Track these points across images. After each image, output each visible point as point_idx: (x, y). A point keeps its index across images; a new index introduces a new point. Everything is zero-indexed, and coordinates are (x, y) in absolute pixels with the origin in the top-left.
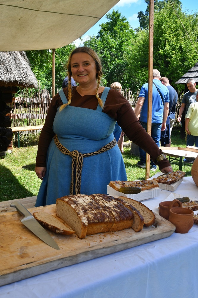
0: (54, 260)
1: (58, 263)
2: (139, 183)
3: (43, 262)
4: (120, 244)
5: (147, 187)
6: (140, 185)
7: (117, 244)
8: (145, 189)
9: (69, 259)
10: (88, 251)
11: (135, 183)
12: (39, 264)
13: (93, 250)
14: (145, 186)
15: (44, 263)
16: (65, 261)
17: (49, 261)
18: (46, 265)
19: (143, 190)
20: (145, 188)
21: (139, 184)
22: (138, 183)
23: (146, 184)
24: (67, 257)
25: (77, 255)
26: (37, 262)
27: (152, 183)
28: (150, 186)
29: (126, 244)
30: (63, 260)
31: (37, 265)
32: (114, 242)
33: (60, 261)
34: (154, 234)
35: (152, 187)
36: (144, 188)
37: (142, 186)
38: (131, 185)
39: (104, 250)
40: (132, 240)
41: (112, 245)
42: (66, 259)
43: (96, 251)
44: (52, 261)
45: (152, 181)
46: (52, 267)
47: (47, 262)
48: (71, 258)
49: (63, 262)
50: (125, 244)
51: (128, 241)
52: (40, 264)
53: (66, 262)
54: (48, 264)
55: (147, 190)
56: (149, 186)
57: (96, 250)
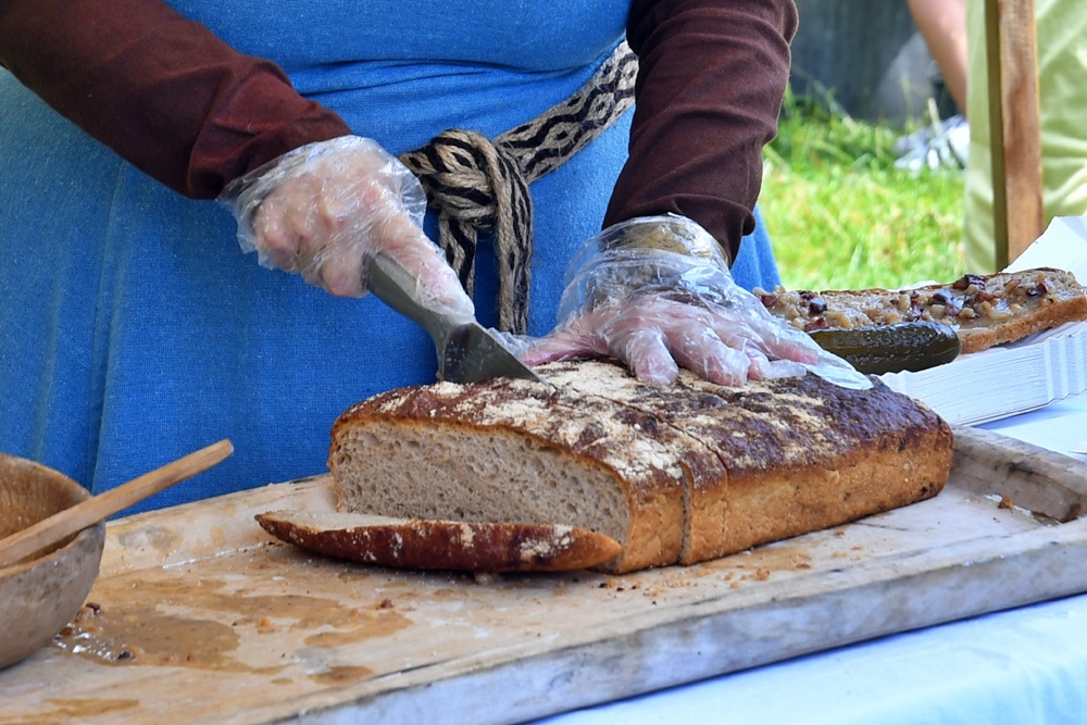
0: (532, 653)
1: (552, 675)
2: (939, 299)
3: (478, 663)
4: (861, 589)
5: (1003, 320)
6: (944, 315)
7: (846, 586)
8: (986, 337)
9: (601, 652)
10: (696, 619)
11: (907, 297)
12: (464, 670)
13: (720, 613)
14: (982, 317)
15: (486, 665)
16: (583, 665)
17: (509, 659)
18: (496, 676)
19: (971, 347)
20: (985, 330)
21: (939, 307)
22: (930, 304)
23: (991, 299)
24: (590, 645)
25: (639, 632)
26: (453, 663)
27: (1042, 290)
28: (1024, 311)
29: (895, 592)
30: (572, 658)
31: (456, 672)
32: (829, 579)
33: (561, 665)
34: (1054, 543)
35: (1040, 318)
36: (978, 330)
37: (964, 320)
38: (872, 315)
39: (780, 615)
40: (927, 568)
41: (819, 591)
42: (589, 650)
43: (734, 617)
44: (520, 656)
45: (1041, 278)
46: (522, 694)
47: (499, 661)
48: (610, 651)
49: (572, 674)
50: (887, 585)
51: (903, 572)
52: (471, 669)
53: (586, 670)
54: (504, 674)
55: (1007, 345)
56: (1016, 315)
57: (735, 610)
